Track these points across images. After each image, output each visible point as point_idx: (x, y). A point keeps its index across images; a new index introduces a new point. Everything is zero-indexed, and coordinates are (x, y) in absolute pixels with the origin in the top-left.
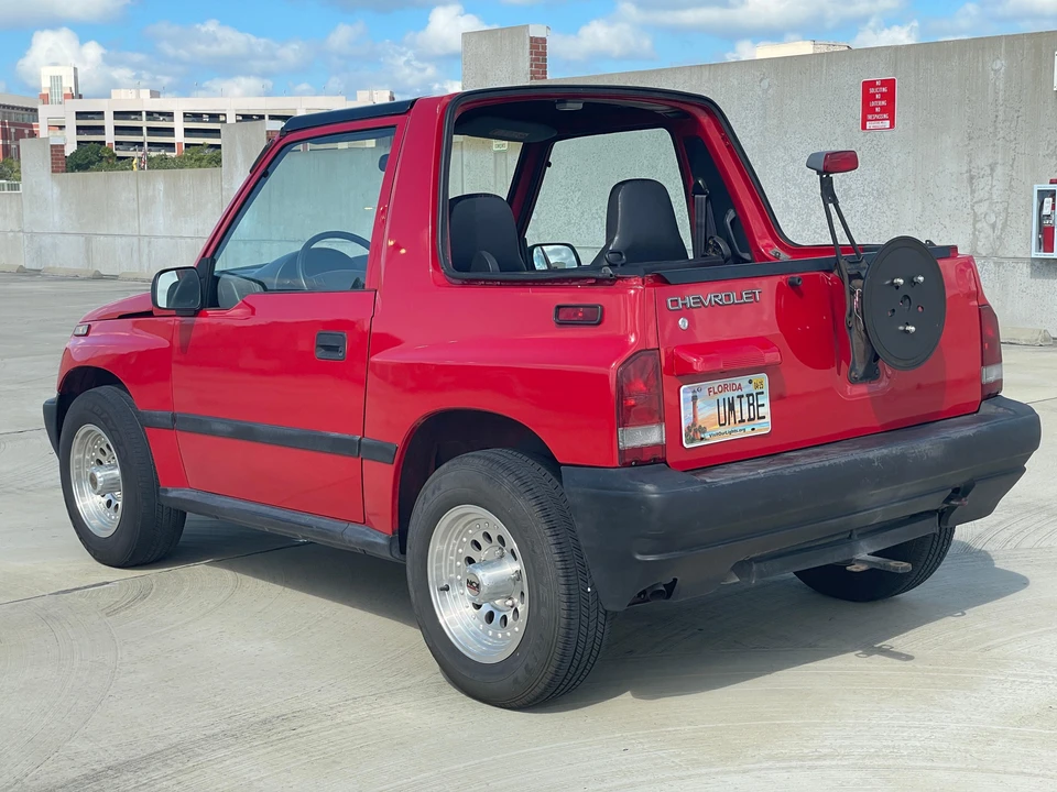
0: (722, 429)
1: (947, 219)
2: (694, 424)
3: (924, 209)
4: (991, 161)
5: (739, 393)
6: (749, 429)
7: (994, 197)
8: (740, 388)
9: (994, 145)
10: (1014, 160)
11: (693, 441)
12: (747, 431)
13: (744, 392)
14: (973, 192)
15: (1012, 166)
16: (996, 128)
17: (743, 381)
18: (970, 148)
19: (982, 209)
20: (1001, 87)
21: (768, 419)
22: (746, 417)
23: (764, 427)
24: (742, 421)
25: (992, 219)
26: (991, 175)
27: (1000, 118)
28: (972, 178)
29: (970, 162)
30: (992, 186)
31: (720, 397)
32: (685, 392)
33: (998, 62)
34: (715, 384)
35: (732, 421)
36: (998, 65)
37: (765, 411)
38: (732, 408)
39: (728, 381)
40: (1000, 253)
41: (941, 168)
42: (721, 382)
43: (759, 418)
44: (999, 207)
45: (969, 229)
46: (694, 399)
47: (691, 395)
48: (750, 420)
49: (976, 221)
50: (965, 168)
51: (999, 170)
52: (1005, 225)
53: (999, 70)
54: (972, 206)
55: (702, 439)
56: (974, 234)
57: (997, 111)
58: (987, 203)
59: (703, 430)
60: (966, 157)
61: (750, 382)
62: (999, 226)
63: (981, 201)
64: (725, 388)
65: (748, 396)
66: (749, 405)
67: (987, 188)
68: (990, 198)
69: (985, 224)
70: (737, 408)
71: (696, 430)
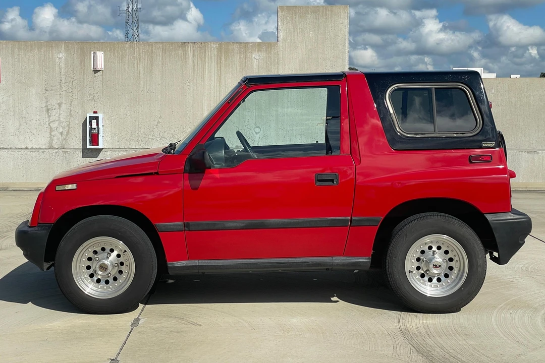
1: (35, 130)
3: (20, 125)
4: (59, 102)
7: (61, 119)
9: (60, 94)
10: (72, 102)
14: (49, 116)
15: (71, 105)
16: (61, 86)
18: (46, 95)
19: (54, 125)
20: (63, 66)
25: (61, 130)
26: (59, 108)
27: (63, 81)
28: (48, 110)
29: (47, 102)
30: (60, 114)
33: (61, 54)
36: (61, 55)
40: (66, 147)
41: (29, 104)
44: (65, 124)
45: (48, 135)
49: (51, 130)
50: (44, 105)
51: (63, 106)
52: (68, 133)
53: (61, 58)
54: (49, 124)
56: (50, 137)
57: (61, 78)
58: (58, 122)
60: (44, 99)
62: (65, 133)
63: (54, 121)
67: (57, 115)
68: (59, 120)
69: (56, 132)
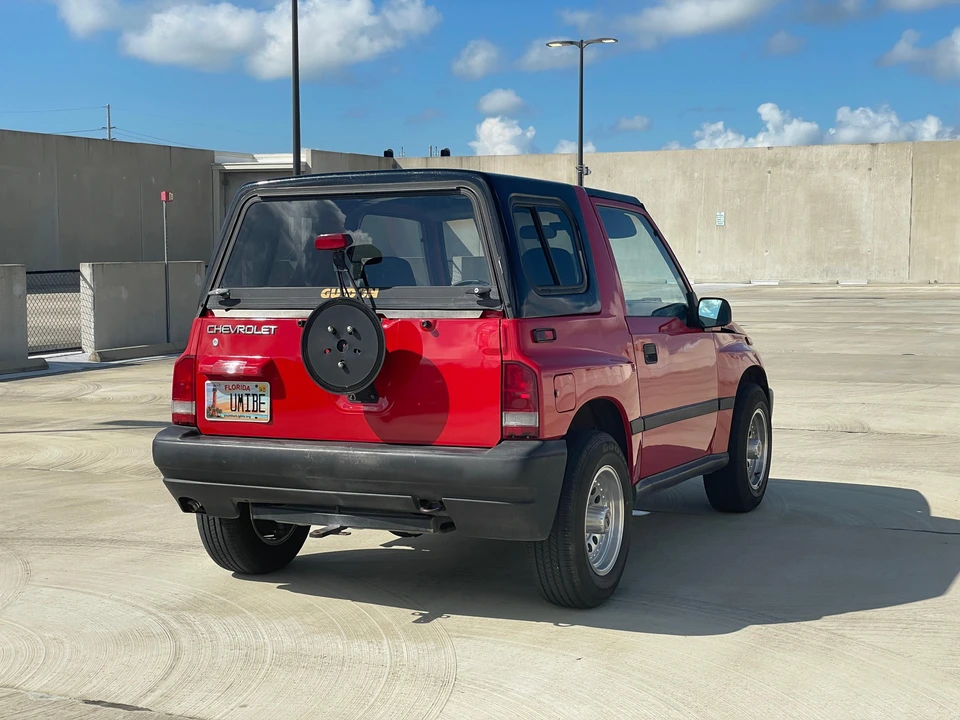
0: (234, 413)
2: (213, 406)
5: (247, 392)
6: (253, 417)
8: (248, 388)
11: (211, 416)
12: (251, 418)
13: (251, 392)
17: (252, 385)
21: (268, 413)
22: (251, 408)
23: (264, 417)
24: (248, 411)
31: (233, 392)
32: (208, 386)
34: (230, 384)
35: (241, 409)
37: (266, 407)
38: (241, 400)
39: (240, 383)
42: (236, 383)
43: (261, 411)
46: (214, 390)
47: (212, 387)
48: (253, 411)
55: (218, 416)
59: (220, 411)
61: (257, 386)
64: (238, 387)
65: (253, 395)
66: (254, 401)
70: (245, 401)
71: (214, 410)
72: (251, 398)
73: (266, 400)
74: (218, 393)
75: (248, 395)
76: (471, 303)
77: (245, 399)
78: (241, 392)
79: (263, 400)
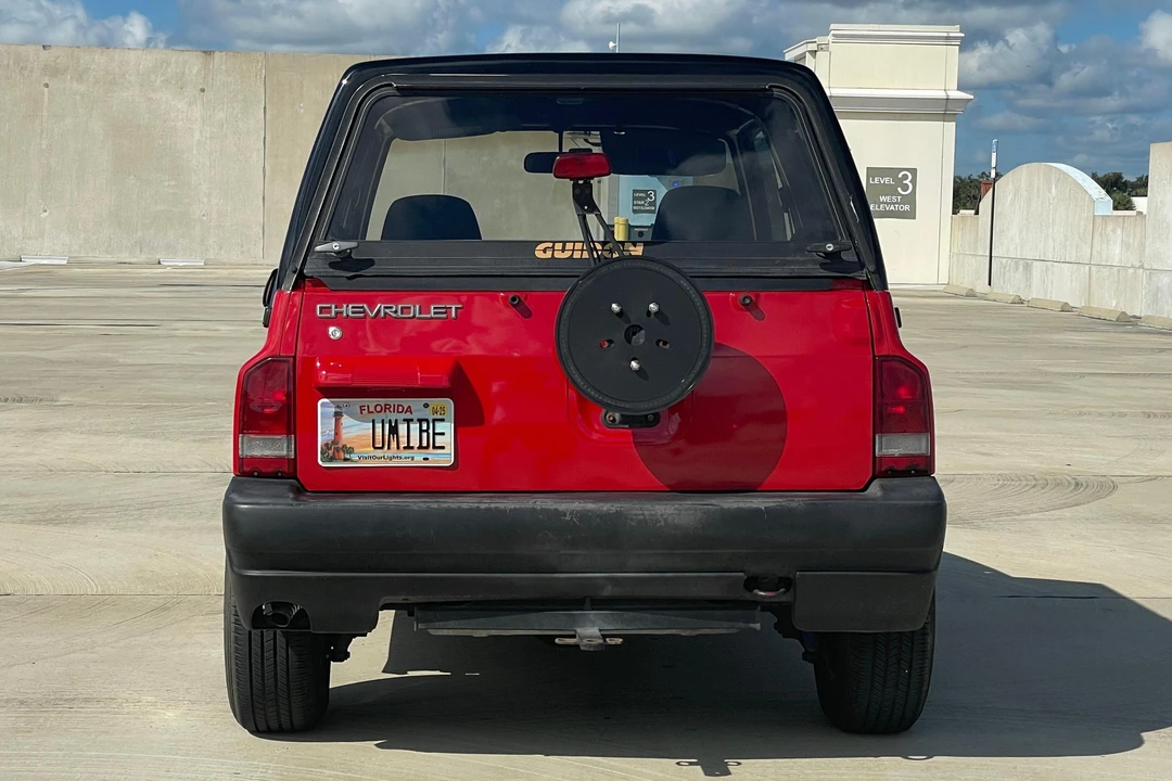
0: (379, 453)
2: (335, 442)
5: (408, 416)
6: (421, 458)
8: (409, 410)
11: (332, 459)
12: (418, 459)
13: (415, 416)
17: (416, 404)
21: (450, 449)
22: (415, 442)
23: (445, 457)
24: (409, 447)
31: (378, 417)
32: (325, 407)
34: (372, 402)
35: (394, 445)
37: (447, 440)
38: (394, 430)
39: (391, 401)
42: (382, 401)
43: (434, 447)
46: (338, 415)
47: (332, 410)
48: (420, 447)
55: (346, 460)
59: (351, 451)
61: (425, 406)
64: (386, 408)
65: (420, 421)
66: (421, 431)
70: (402, 431)
71: (337, 448)
72: (415, 427)
73: (447, 428)
74: (346, 420)
75: (408, 421)
76: (810, 266)
77: (403, 428)
78: (393, 416)
79: (440, 427)
